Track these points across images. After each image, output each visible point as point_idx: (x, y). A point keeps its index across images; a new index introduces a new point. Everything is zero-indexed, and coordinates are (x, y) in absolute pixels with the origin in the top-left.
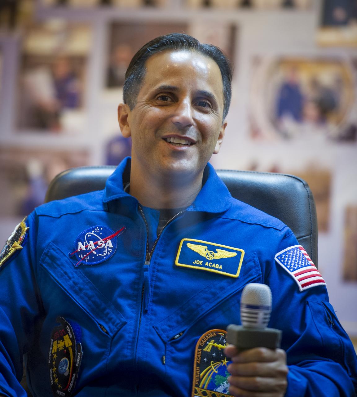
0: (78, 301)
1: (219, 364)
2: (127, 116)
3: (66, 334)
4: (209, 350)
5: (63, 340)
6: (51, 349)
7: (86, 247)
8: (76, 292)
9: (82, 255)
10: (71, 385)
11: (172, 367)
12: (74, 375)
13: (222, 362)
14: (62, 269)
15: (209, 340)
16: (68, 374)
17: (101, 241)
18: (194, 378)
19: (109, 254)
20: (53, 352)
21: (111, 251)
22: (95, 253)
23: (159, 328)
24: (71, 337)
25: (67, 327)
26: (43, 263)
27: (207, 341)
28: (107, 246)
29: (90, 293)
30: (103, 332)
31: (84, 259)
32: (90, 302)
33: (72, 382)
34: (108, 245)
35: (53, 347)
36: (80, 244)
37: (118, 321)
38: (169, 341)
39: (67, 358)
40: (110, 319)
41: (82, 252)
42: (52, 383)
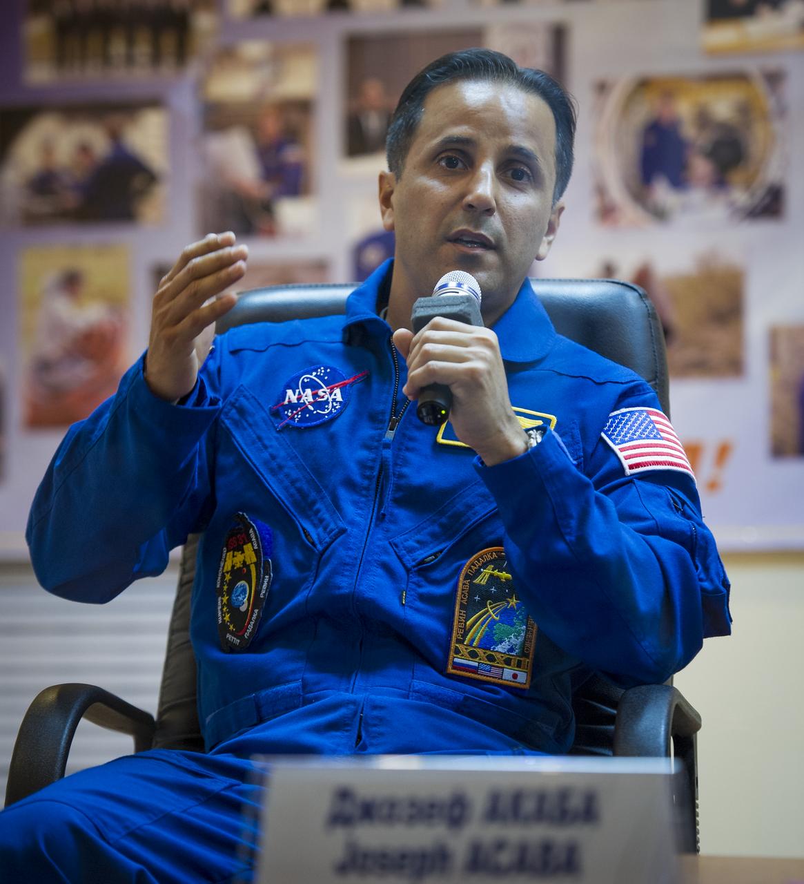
0: (273, 486)
1: (502, 605)
2: (392, 192)
3: (248, 543)
4: (483, 582)
5: (243, 552)
6: (222, 564)
7: (299, 399)
8: (273, 472)
9: (290, 411)
10: (251, 627)
11: (418, 610)
12: (256, 611)
13: (508, 602)
14: (255, 432)
15: (485, 566)
16: (245, 609)
17: (325, 389)
18: (455, 628)
19: (334, 411)
20: (224, 571)
21: (337, 407)
22: (311, 408)
23: (401, 546)
24: (255, 548)
25: (251, 531)
26: (226, 419)
27: (480, 567)
28: (333, 399)
29: (295, 474)
30: (307, 542)
31: (293, 418)
32: (292, 490)
33: (252, 623)
34: (335, 397)
35: (225, 561)
36: (290, 392)
37: (332, 526)
38: (414, 567)
39: (247, 582)
40: (321, 521)
41: (291, 406)
42: (220, 622)
